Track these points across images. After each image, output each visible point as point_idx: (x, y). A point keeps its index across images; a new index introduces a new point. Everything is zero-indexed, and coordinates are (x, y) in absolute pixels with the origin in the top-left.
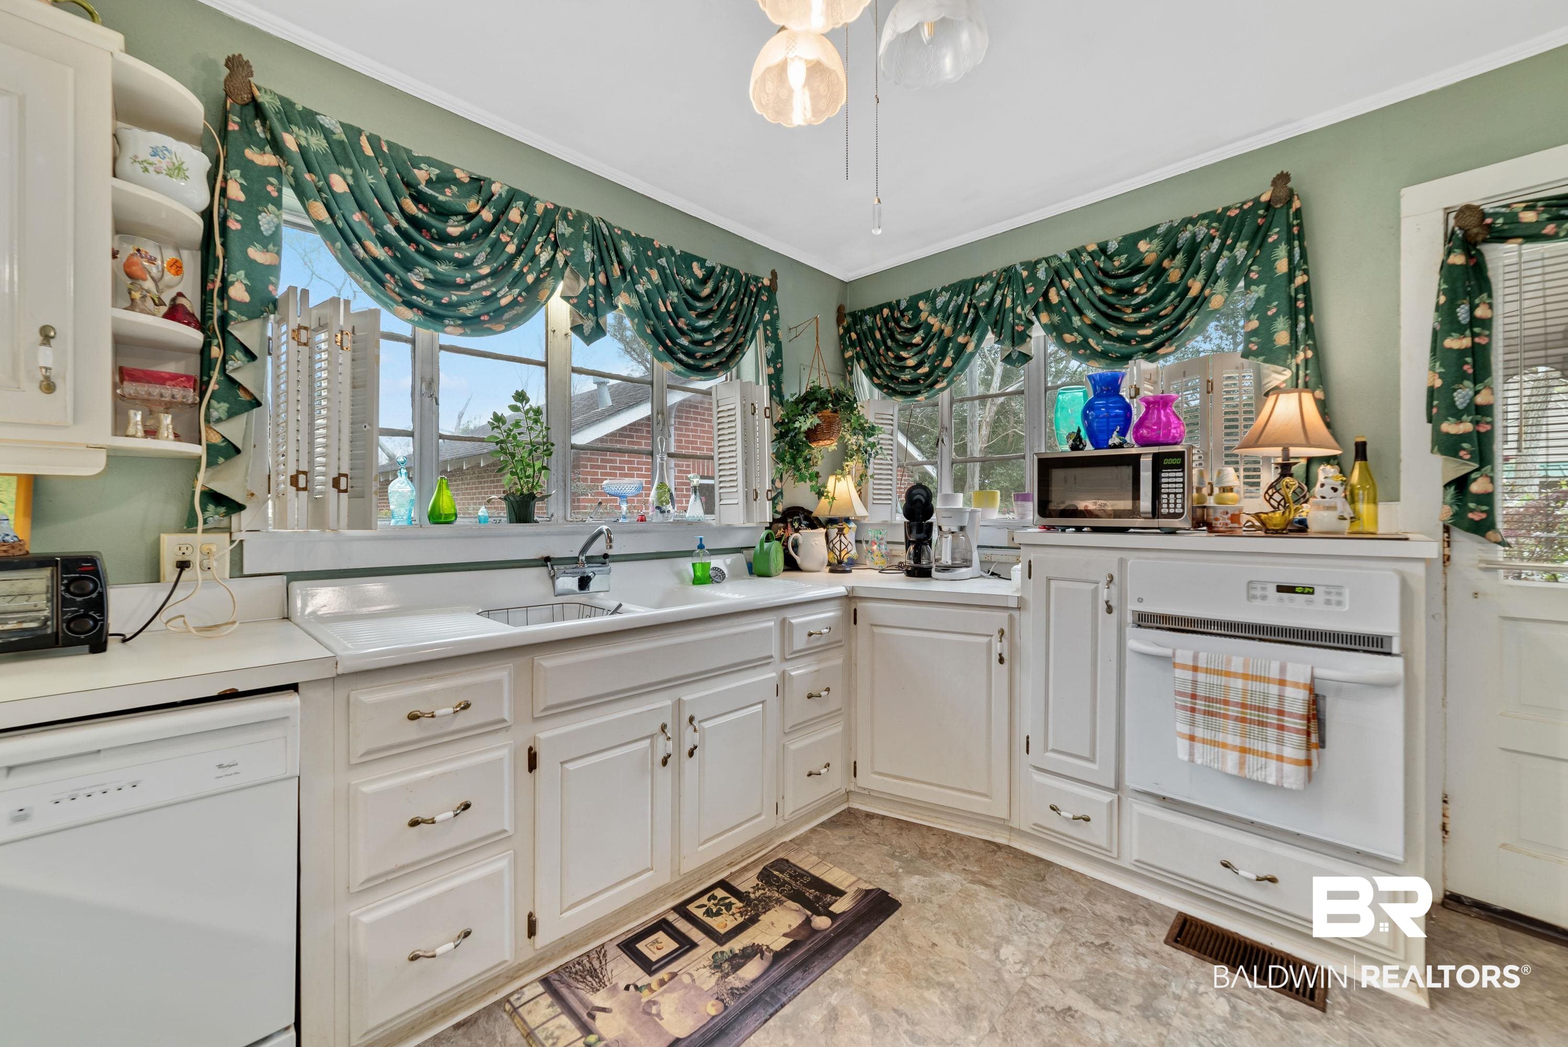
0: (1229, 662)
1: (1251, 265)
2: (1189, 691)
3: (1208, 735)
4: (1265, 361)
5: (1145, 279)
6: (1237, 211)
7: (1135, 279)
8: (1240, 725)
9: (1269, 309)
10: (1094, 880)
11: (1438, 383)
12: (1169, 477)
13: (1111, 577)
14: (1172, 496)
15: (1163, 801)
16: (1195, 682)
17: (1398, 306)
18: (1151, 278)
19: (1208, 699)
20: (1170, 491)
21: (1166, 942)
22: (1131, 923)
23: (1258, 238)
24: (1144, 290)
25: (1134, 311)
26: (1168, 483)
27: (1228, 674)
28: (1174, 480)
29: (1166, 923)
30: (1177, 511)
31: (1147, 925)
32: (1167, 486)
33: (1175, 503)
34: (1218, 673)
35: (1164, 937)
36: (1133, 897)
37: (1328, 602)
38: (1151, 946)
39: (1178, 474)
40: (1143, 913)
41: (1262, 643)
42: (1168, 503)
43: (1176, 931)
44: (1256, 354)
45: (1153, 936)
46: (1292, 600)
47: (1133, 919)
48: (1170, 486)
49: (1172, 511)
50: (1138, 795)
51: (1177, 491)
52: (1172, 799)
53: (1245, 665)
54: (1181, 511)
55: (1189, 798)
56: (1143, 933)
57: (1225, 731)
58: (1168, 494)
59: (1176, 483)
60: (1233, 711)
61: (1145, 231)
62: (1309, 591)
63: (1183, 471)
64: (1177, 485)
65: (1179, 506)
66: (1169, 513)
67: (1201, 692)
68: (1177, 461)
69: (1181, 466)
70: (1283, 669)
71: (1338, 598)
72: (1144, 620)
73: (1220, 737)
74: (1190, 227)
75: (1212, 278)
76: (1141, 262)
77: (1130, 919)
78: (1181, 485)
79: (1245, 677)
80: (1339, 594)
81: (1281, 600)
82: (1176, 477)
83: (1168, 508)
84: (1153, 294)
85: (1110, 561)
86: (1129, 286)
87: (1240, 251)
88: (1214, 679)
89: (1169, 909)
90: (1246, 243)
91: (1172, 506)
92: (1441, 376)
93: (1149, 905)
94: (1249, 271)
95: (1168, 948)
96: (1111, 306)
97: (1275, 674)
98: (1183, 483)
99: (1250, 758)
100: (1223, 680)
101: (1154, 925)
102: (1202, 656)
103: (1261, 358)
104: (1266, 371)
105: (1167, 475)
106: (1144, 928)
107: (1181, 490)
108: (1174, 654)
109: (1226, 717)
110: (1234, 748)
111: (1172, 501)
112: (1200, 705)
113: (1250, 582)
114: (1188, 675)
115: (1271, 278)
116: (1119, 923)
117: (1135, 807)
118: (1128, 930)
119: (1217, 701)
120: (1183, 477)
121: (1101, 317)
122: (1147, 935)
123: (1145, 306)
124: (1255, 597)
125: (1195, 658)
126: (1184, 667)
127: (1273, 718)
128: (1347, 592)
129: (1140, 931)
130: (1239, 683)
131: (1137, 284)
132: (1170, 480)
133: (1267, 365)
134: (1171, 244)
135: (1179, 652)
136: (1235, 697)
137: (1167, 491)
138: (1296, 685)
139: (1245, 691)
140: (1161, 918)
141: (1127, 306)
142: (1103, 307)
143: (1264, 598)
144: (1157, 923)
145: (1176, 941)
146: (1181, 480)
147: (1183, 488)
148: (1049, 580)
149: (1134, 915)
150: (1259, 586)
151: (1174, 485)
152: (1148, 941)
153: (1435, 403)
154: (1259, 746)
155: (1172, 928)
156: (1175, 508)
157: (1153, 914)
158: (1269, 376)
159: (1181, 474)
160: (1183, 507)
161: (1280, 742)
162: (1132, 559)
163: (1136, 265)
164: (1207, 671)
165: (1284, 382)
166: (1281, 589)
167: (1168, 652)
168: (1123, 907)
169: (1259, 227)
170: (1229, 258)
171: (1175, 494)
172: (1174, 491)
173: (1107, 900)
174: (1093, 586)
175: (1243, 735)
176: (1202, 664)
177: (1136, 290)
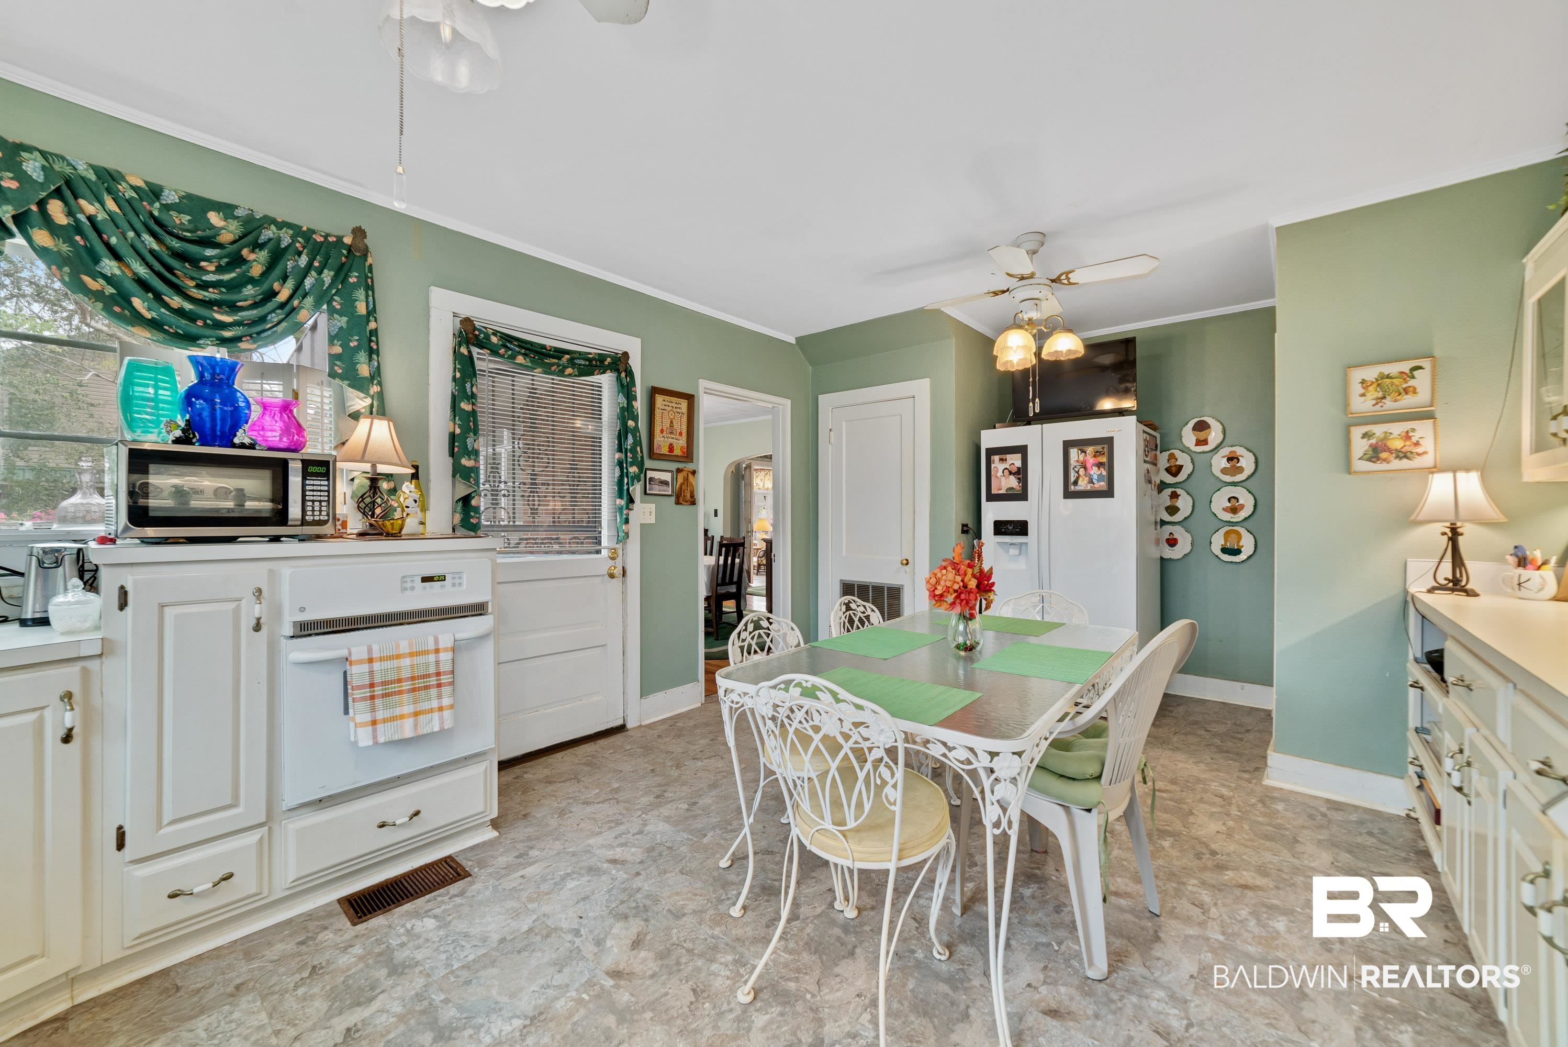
0: (398, 646)
1: (334, 295)
2: (367, 682)
3: (388, 714)
4: (349, 386)
5: (220, 258)
6: (322, 239)
7: (209, 252)
8: (411, 695)
9: (351, 341)
10: (236, 941)
11: (458, 431)
12: (313, 485)
13: (260, 591)
14: (317, 504)
15: (320, 803)
16: (371, 673)
17: (428, 369)
18: (226, 260)
19: (384, 683)
20: (315, 498)
21: (354, 924)
22: (313, 938)
23: (341, 273)
24: (212, 268)
25: (198, 286)
26: (313, 491)
27: (398, 657)
28: (319, 488)
29: (338, 914)
30: (322, 518)
31: (326, 928)
32: (312, 493)
33: (320, 511)
34: (391, 658)
35: (349, 923)
36: (289, 922)
37: (454, 585)
38: (347, 936)
39: (322, 483)
40: (312, 925)
41: (411, 626)
42: (313, 511)
43: (352, 911)
44: (342, 377)
45: (340, 930)
46: (431, 587)
47: (310, 935)
48: (315, 493)
49: (317, 518)
50: (291, 814)
51: (322, 498)
52: (330, 796)
53: (411, 645)
54: (326, 518)
55: (354, 783)
56: (331, 935)
57: (401, 705)
58: (313, 501)
59: (320, 491)
60: (406, 686)
61: (219, 203)
62: (442, 578)
63: (328, 480)
64: (322, 494)
65: (324, 513)
66: (314, 520)
67: (377, 679)
68: (323, 470)
69: (326, 475)
70: (436, 641)
71: (460, 581)
72: (306, 629)
73: (398, 711)
74: (273, 227)
75: (300, 292)
76: (214, 237)
77: (308, 937)
78: (326, 494)
79: (411, 655)
80: (460, 578)
81: (424, 588)
82: (321, 485)
83: (313, 515)
84: (232, 279)
85: (258, 575)
86: (197, 257)
87: (327, 276)
88: (388, 664)
89: (328, 905)
90: (332, 273)
91: (317, 513)
92: (460, 426)
93: (309, 916)
94: (332, 299)
95: (359, 927)
96: (170, 270)
97: (431, 646)
98: (328, 491)
99: (421, 718)
100: (395, 663)
101: (331, 924)
102: (375, 648)
103: (347, 382)
104: (349, 395)
105: (312, 482)
106: (326, 932)
107: (326, 498)
108: (350, 654)
109: (400, 692)
110: (409, 715)
111: (317, 508)
112: (378, 691)
113: (403, 577)
114: (365, 668)
115: (353, 314)
116: (304, 947)
117: (291, 826)
118: (316, 944)
119: (392, 682)
120: (328, 486)
121: (153, 275)
122: (335, 934)
123: (214, 287)
124: (405, 589)
125: (370, 650)
126: (360, 662)
127: (433, 681)
128: (465, 576)
129: (327, 936)
130: (407, 662)
131: (208, 259)
132: (315, 488)
133: (351, 389)
134: (253, 234)
135: (353, 650)
136: (406, 674)
137: (312, 498)
138: (446, 650)
139: (412, 666)
140: (330, 915)
141: (192, 279)
142: (157, 266)
143: (413, 588)
144: (331, 920)
145: (360, 917)
146: (326, 488)
147: (328, 496)
148: (162, 606)
149: (308, 932)
150: (408, 580)
151: (319, 493)
152: (342, 936)
153: (457, 444)
154: (425, 706)
155: (345, 913)
156: (320, 514)
157: (319, 918)
158: (353, 400)
159: (326, 483)
160: (328, 515)
161: (440, 697)
162: (286, 571)
163: (208, 237)
164: (381, 659)
165: (364, 408)
166: (425, 579)
167: (344, 653)
168: (290, 935)
169: (343, 265)
170: (316, 280)
171: (320, 501)
172: (319, 498)
173: (270, 944)
174: (233, 605)
175: (415, 702)
176: (376, 655)
177: (203, 264)
